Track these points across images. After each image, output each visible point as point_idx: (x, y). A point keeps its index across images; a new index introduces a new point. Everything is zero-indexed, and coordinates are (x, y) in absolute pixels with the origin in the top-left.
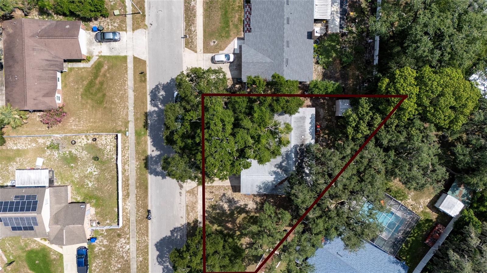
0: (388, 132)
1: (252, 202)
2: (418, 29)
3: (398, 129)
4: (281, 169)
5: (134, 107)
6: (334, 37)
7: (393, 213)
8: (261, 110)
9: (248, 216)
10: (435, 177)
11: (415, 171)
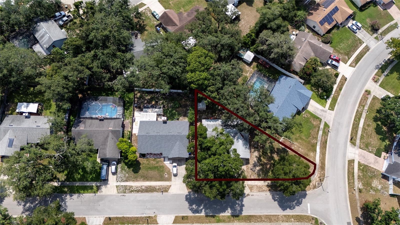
0: (216, 84)
1: (254, 154)
2: (171, 73)
3: (214, 80)
4: (235, 136)
5: (203, 223)
6: (165, 111)
7: (255, 82)
8: (206, 143)
9: (262, 156)
10: (236, 64)
11: (234, 72)
